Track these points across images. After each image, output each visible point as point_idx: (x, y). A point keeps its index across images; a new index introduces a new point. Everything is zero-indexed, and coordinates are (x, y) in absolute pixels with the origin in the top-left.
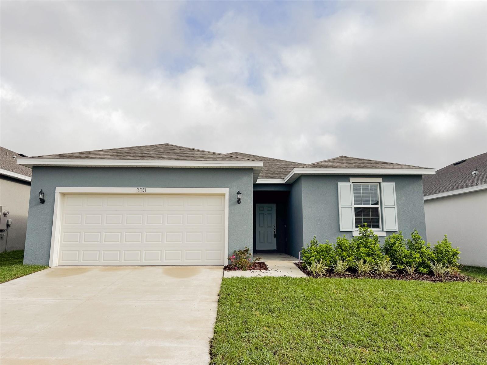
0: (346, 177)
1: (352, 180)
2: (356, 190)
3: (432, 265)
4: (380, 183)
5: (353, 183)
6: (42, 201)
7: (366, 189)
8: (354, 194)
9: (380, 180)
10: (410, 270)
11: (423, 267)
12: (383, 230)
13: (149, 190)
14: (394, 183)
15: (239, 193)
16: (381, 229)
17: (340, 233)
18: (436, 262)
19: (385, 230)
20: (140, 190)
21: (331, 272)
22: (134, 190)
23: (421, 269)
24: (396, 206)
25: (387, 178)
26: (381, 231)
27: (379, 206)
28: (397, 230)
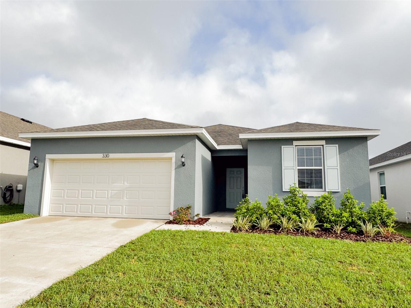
0: (289, 141)
1: (295, 143)
2: (300, 152)
3: (362, 224)
4: (323, 145)
5: (296, 146)
6: (37, 166)
7: (309, 152)
8: (298, 156)
9: (323, 142)
10: (338, 229)
11: (353, 226)
12: (325, 191)
13: (112, 156)
14: (337, 145)
15: (182, 157)
16: (324, 190)
17: (282, 193)
18: (367, 222)
19: (327, 190)
20: (105, 156)
21: (254, 228)
22: (100, 156)
23: (350, 228)
24: (339, 168)
25: (330, 140)
26: (324, 191)
27: (322, 168)
28: (339, 191)
